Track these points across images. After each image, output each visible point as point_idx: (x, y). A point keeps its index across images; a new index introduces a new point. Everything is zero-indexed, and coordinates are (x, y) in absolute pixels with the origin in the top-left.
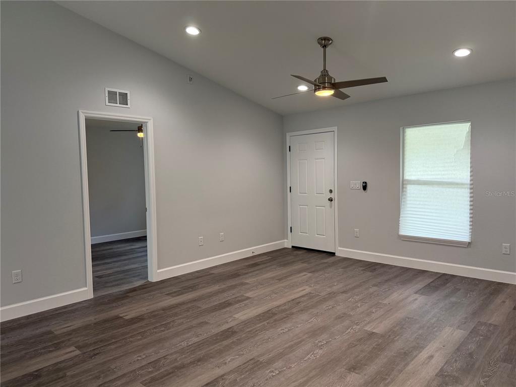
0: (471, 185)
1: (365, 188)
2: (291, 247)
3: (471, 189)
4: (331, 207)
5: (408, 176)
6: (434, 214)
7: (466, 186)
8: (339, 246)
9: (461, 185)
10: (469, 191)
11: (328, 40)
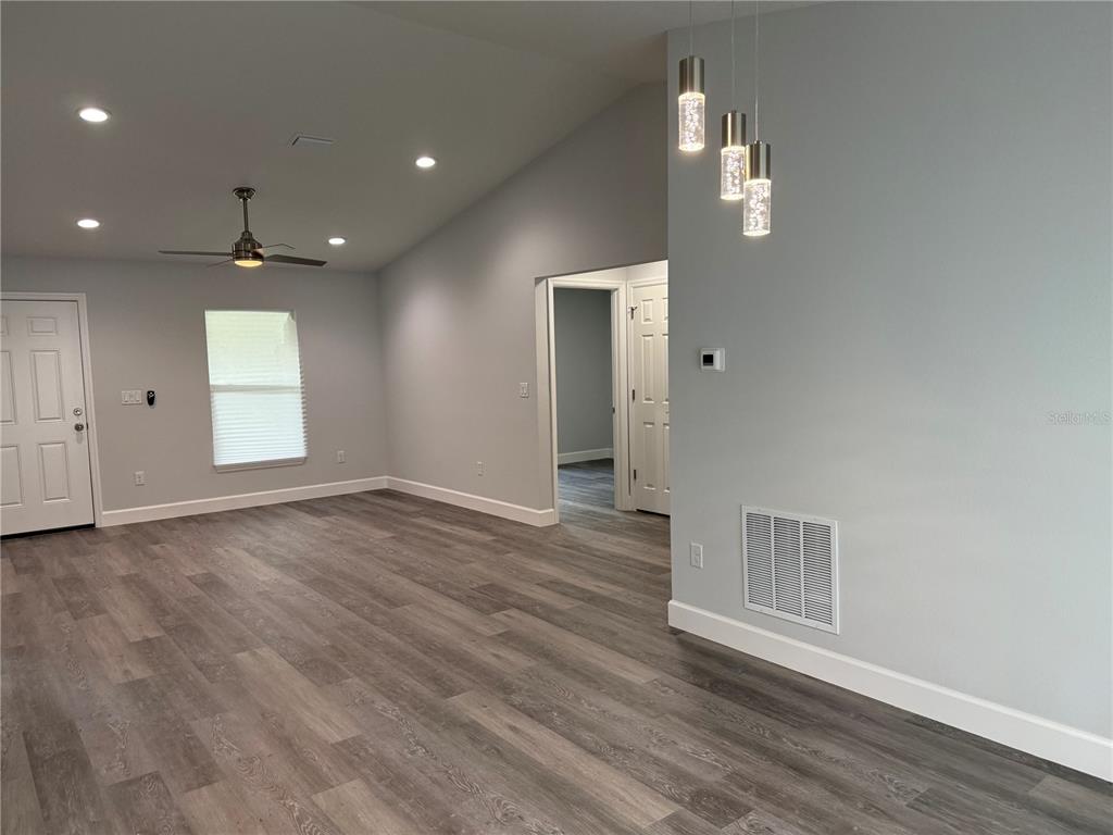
0: (303, 388)
1: (151, 401)
3: (303, 393)
4: (79, 440)
5: (216, 377)
6: (261, 429)
7: (297, 390)
8: (104, 510)
9: (290, 389)
10: (300, 396)
11: (248, 190)
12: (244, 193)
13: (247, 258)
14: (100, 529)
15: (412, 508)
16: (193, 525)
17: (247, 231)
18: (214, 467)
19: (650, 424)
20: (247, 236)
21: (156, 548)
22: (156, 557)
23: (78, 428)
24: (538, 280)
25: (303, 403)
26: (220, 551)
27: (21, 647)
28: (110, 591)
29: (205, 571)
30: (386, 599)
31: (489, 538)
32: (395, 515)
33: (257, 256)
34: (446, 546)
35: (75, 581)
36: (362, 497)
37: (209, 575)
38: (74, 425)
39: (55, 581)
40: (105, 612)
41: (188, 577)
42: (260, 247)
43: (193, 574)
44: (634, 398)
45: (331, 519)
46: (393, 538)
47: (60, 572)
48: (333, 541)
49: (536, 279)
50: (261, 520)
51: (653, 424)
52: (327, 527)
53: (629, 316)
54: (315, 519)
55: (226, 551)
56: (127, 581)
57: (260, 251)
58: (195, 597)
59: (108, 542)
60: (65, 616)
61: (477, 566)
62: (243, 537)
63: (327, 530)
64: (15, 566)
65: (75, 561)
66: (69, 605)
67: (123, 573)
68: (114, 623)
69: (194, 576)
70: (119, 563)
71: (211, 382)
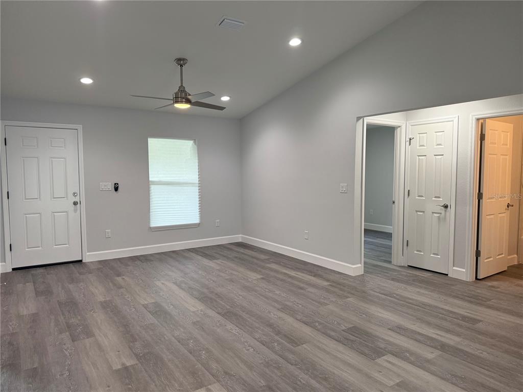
0: (199, 184)
1: (116, 189)
2: (11, 270)
3: (199, 186)
4: (75, 211)
5: (153, 177)
6: (176, 207)
7: (196, 185)
8: (88, 252)
9: (192, 184)
10: (198, 188)
11: (184, 60)
12: (181, 62)
13: (182, 102)
14: (85, 263)
15: (263, 257)
16: (138, 263)
17: (182, 86)
18: (150, 228)
19: (422, 212)
20: (182, 89)
21: (119, 279)
22: (120, 287)
23: (75, 203)
24: (358, 119)
25: (199, 192)
26: (158, 283)
27: (36, 368)
28: (95, 315)
29: (153, 301)
30: (285, 336)
31: (326, 283)
32: (255, 261)
33: (188, 101)
34: (301, 288)
35: (71, 305)
36: (229, 246)
37: (157, 305)
38: (73, 201)
39: (60, 303)
40: (93, 335)
41: (143, 305)
42: (190, 95)
43: (146, 303)
44: (409, 195)
45: (218, 261)
46: (262, 278)
47: (63, 297)
48: (227, 279)
49: (357, 118)
50: (178, 261)
51: (424, 212)
52: (218, 268)
53: (408, 143)
54: (208, 261)
55: (163, 283)
56: (105, 306)
57: (189, 97)
58: (152, 324)
59: (90, 273)
60: (66, 336)
61: (331, 307)
62: (170, 273)
63: (219, 270)
64: (35, 289)
65: (71, 286)
66: (69, 326)
67: (101, 298)
68: (100, 347)
69: (147, 305)
70: (98, 291)
71: (150, 179)
